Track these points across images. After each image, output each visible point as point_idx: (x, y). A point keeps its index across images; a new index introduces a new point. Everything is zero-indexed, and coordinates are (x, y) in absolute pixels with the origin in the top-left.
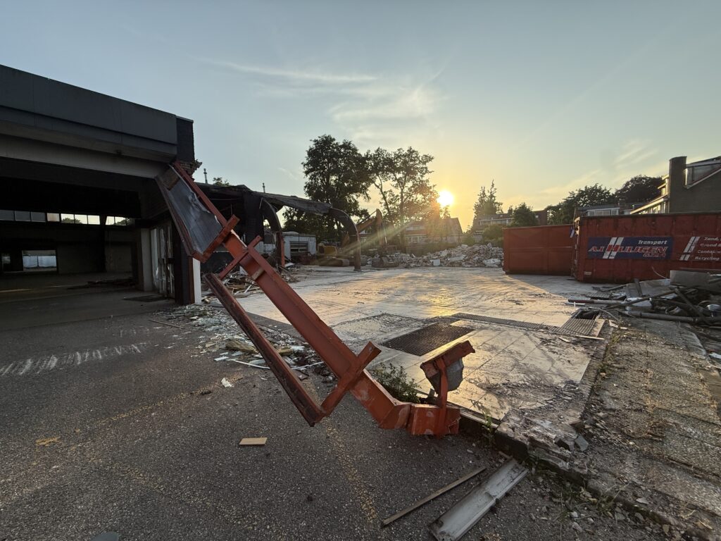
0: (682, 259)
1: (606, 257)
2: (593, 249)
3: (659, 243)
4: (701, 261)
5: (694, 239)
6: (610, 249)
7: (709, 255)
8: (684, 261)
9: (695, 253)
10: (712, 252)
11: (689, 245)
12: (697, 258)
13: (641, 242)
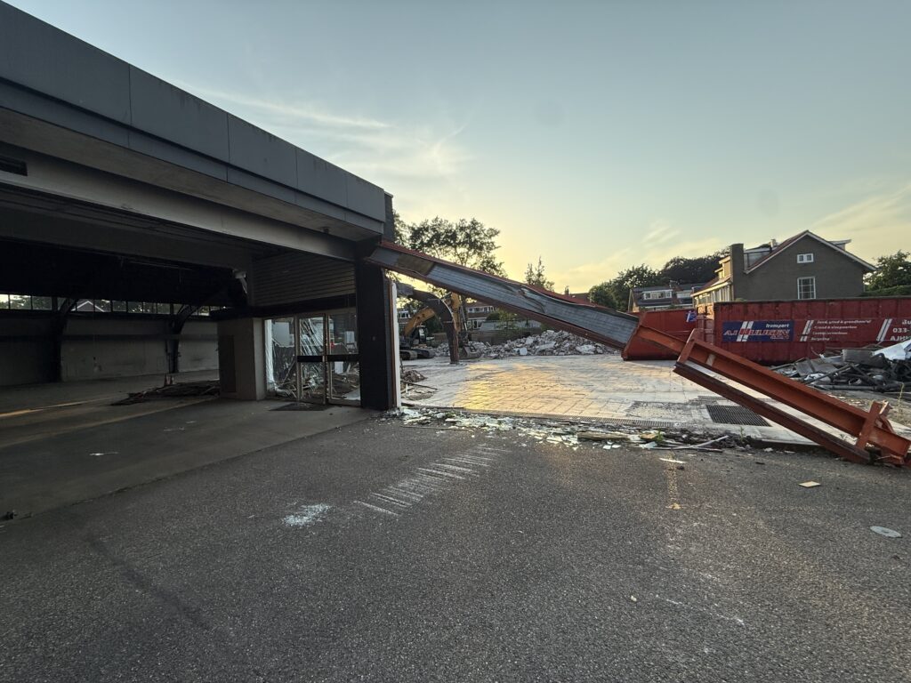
0: (801, 340)
1: (739, 340)
2: (727, 333)
3: (783, 326)
4: (816, 342)
5: (810, 323)
6: (743, 332)
7: (821, 336)
8: (803, 342)
9: (811, 335)
10: (823, 333)
11: (806, 328)
12: (813, 339)
13: (768, 326)
